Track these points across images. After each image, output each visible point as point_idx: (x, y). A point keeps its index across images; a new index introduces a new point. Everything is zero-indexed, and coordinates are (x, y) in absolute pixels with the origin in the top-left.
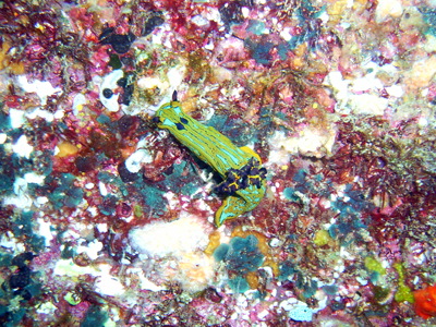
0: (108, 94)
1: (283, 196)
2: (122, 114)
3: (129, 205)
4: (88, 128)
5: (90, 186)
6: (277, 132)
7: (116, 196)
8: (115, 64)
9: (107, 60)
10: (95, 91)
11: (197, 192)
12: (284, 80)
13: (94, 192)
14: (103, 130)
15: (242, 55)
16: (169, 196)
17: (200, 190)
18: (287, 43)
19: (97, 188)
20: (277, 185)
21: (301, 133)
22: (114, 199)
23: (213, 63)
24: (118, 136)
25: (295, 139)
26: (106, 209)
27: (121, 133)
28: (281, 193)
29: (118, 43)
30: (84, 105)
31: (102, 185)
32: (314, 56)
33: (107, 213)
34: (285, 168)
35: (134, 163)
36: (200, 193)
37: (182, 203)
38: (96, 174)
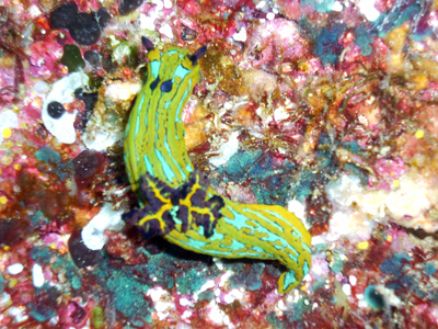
0: (56, 110)
1: (364, 303)
2: (82, 148)
3: (83, 305)
4: (17, 167)
5: (17, 268)
6: (344, 177)
7: (59, 287)
8: (72, 61)
9: (58, 54)
10: (35, 105)
11: (204, 288)
12: (365, 88)
13: (23, 280)
14: (42, 171)
15: (298, 51)
16: (156, 294)
17: (210, 284)
18: (371, 25)
19: (28, 272)
20: (353, 280)
21: (394, 185)
22: (54, 293)
23: (245, 62)
24: (70, 184)
25: (381, 193)
26: (40, 310)
27: (78, 182)
28: (359, 296)
29: (80, 27)
30: (15, 130)
31: (37, 269)
32: (419, 47)
33: (40, 318)
34: (365, 246)
35: (96, 233)
36: (210, 290)
37: (180, 309)
38: (28, 250)
